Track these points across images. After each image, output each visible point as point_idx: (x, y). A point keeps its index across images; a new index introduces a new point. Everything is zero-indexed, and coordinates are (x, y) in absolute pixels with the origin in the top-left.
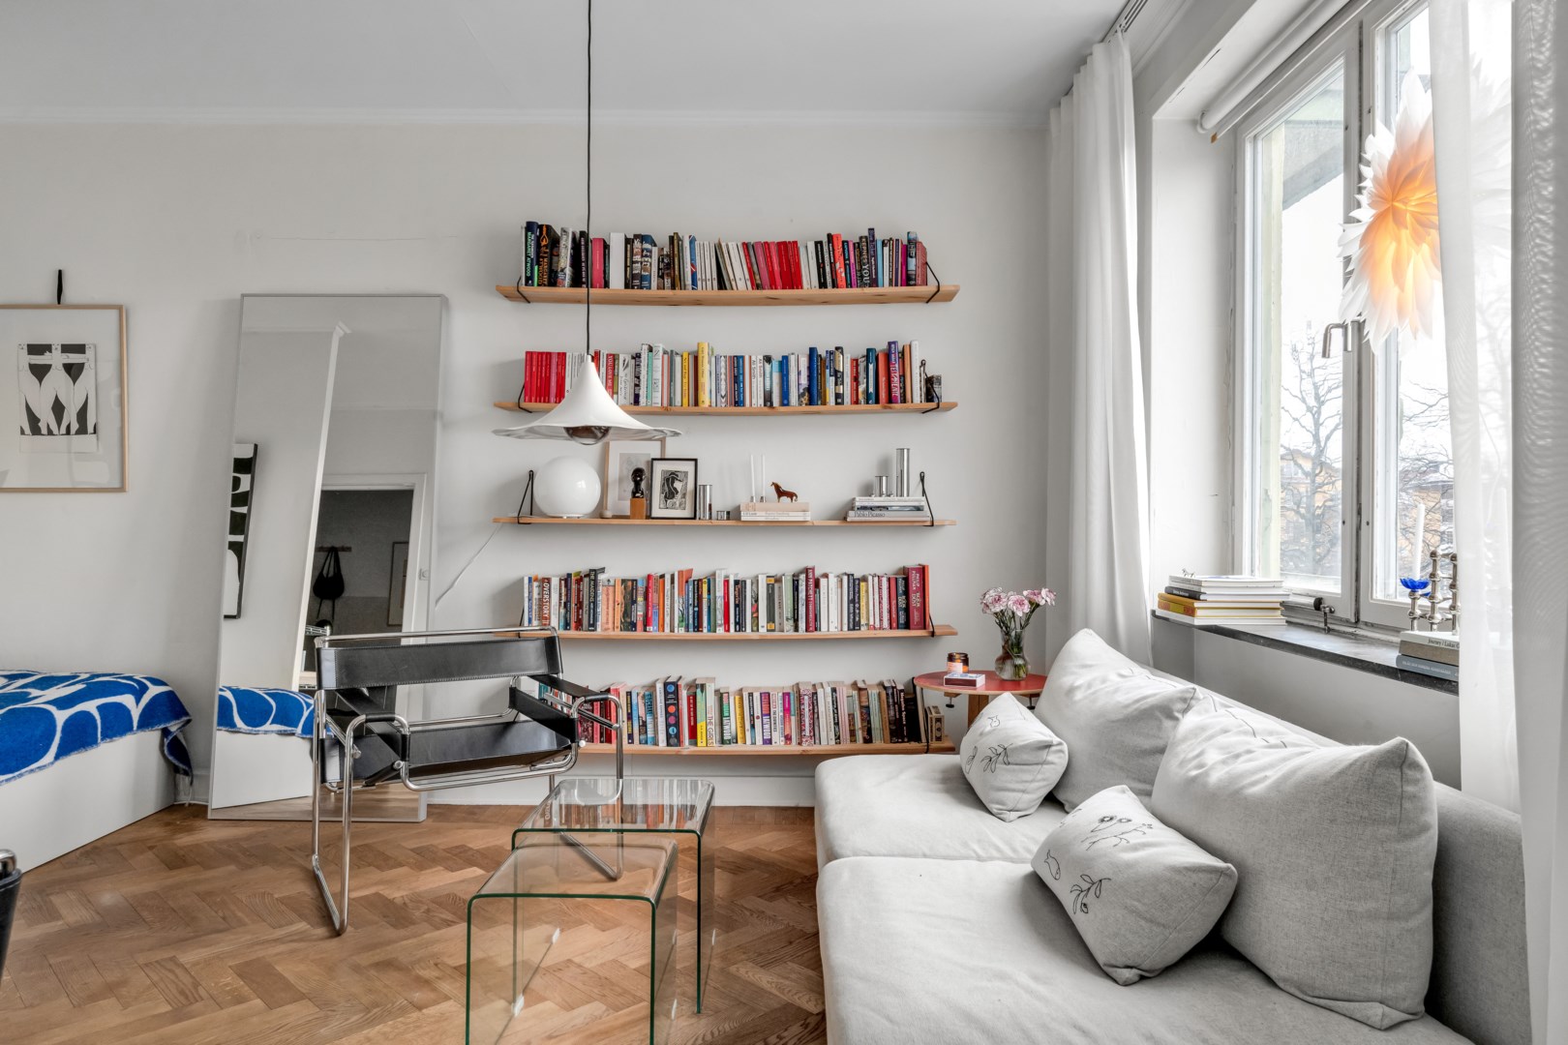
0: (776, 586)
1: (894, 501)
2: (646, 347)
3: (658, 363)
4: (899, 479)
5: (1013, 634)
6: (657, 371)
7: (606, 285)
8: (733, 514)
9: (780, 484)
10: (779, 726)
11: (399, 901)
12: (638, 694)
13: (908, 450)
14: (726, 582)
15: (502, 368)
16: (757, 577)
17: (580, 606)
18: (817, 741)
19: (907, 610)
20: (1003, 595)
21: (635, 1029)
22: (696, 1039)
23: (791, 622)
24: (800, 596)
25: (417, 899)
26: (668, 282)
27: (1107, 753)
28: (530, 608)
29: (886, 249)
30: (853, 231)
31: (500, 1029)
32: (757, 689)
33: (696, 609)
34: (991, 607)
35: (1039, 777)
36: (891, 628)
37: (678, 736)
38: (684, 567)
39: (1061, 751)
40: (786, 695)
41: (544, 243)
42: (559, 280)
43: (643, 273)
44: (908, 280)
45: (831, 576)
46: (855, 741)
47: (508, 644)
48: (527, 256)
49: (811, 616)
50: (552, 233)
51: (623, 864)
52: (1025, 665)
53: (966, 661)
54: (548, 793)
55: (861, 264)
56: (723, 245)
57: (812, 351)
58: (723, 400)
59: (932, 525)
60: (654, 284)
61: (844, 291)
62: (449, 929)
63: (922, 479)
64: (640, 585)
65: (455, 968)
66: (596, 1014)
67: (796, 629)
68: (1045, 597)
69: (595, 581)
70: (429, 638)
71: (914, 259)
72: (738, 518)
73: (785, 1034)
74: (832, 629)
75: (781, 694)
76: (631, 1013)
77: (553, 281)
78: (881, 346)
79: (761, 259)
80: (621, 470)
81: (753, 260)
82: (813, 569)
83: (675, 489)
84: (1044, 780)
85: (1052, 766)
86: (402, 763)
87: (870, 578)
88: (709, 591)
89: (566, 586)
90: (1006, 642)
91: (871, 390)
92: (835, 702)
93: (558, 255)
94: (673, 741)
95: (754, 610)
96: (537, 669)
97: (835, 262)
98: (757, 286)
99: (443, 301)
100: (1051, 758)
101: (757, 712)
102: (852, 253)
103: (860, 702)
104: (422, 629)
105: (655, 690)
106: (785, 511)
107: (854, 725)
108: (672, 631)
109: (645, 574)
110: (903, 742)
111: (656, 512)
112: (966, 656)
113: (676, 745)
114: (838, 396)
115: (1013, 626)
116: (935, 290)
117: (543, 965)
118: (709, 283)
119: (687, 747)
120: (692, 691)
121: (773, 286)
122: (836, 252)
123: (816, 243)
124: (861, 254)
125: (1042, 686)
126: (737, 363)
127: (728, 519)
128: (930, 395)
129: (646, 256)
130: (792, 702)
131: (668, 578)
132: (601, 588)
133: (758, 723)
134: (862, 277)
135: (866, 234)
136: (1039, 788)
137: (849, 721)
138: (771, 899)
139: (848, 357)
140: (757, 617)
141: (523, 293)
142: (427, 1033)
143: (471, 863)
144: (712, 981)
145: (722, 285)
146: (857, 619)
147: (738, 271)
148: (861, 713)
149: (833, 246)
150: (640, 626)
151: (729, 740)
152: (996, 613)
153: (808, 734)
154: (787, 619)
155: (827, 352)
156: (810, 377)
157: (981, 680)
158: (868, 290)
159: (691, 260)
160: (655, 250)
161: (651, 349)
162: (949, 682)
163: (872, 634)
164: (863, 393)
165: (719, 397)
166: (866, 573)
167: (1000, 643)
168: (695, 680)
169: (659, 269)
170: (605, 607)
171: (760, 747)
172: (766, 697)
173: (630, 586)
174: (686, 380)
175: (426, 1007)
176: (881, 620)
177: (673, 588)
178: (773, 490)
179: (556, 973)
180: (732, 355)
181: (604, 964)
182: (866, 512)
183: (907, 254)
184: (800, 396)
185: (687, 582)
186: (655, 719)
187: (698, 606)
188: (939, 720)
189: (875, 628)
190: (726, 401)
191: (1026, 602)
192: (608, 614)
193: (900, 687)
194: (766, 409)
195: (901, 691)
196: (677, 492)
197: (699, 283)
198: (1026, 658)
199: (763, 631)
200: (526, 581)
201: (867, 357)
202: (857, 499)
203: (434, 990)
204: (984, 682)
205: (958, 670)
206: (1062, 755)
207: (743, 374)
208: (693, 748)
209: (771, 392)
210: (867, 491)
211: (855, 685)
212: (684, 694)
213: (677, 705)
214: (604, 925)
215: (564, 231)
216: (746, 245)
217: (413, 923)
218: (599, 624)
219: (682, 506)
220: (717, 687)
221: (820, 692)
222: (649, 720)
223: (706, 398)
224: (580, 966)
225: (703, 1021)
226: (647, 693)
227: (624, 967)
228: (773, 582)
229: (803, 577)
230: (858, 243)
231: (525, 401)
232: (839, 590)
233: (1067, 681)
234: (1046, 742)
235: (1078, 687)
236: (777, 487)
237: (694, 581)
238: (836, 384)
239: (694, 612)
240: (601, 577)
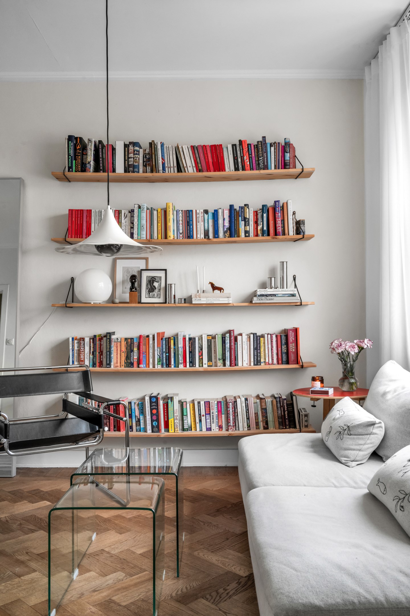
0: (213, 340)
1: (279, 291)
2: (137, 206)
3: (144, 215)
4: (282, 278)
5: (349, 365)
6: (143, 219)
7: (114, 171)
8: (188, 300)
9: (214, 283)
10: (215, 420)
11: (4, 520)
12: (135, 403)
13: (286, 262)
14: (184, 339)
15: (55, 220)
16: (202, 336)
17: (101, 353)
18: (237, 429)
19: (287, 353)
20: (343, 343)
21: (142, 586)
22: (178, 591)
23: (221, 361)
24: (226, 346)
25: (14, 518)
26: (149, 169)
27: (407, 427)
28: (73, 355)
29: (273, 148)
30: (253, 138)
31: (66, 587)
32: (202, 400)
33: (167, 354)
34: (336, 350)
35: (368, 442)
36: (278, 364)
37: (158, 426)
38: (160, 331)
39: (381, 427)
40: (219, 403)
41: (78, 147)
42: (87, 168)
43: (135, 164)
44: (285, 165)
45: (243, 335)
46: (259, 428)
47: (61, 375)
48: (69, 155)
49: (233, 357)
50: (83, 142)
51: (130, 498)
52: (356, 383)
53: (322, 381)
54: (85, 459)
55: (258, 157)
56: (180, 147)
57: (231, 206)
58: (181, 236)
59: (301, 305)
60: (141, 170)
61: (248, 172)
62: (33, 534)
63: (294, 279)
64: (135, 341)
65: (38, 555)
66: (120, 578)
67: (224, 365)
68: (367, 344)
69: (110, 339)
70: (16, 372)
71: (288, 154)
72: (191, 302)
73: (228, 588)
74: (245, 365)
75: (216, 402)
76: (140, 577)
77: (83, 168)
78: (270, 203)
79: (202, 155)
80: (123, 277)
81: (197, 156)
82: (233, 331)
83: (154, 287)
84: (371, 443)
85: (376, 435)
86: (5, 440)
87: (266, 336)
88: (174, 344)
89: (93, 342)
90: (345, 370)
91: (265, 228)
92: (247, 406)
93: (86, 154)
94: (156, 429)
95: (200, 354)
96: (78, 389)
97: (243, 156)
98: (199, 170)
99: (20, 182)
100: (375, 431)
101: (203, 412)
102: (253, 151)
103: (261, 406)
104: (12, 366)
105: (145, 401)
106: (217, 298)
107: (258, 419)
108: (154, 367)
109: (138, 335)
110: (286, 428)
111: (144, 299)
112: (322, 378)
113: (157, 432)
114: (247, 232)
115: (348, 360)
116: (301, 171)
117: (87, 553)
118: (172, 169)
119: (163, 433)
120: (166, 401)
121: (208, 170)
122: (244, 150)
123: (233, 145)
124: (258, 152)
125: (367, 394)
126: (188, 215)
127: (185, 303)
128: (299, 230)
129: (136, 154)
130: (223, 406)
131: (151, 337)
132: (113, 343)
133: (203, 418)
134: (259, 164)
135: (261, 139)
136: (368, 448)
137: (255, 417)
138: (215, 516)
139: (252, 210)
140: (202, 359)
141: (67, 176)
142: (25, 589)
143: (43, 499)
144: (184, 560)
145: (179, 170)
146: (259, 359)
147: (189, 162)
148: (262, 412)
149: (242, 147)
150: (135, 364)
151: (187, 429)
152: (339, 353)
153: (232, 424)
154: (219, 359)
155: (240, 207)
156: (230, 222)
157: (331, 391)
158: (262, 172)
159: (162, 156)
160: (141, 151)
161: (139, 207)
162: (313, 392)
163: (267, 367)
164: (260, 230)
165: (179, 233)
166: (263, 333)
167: (341, 370)
168: (167, 395)
169: (144, 162)
170: (115, 354)
171: (205, 432)
172: (208, 404)
173: (129, 342)
174: (159, 224)
175: (23, 575)
176: (272, 359)
177: (154, 343)
178: (210, 286)
179: (95, 557)
180: (186, 210)
181: (123, 551)
182: (263, 298)
183: (284, 151)
184: (225, 232)
185: (162, 339)
186: (145, 417)
187: (168, 353)
188: (306, 416)
189: (269, 364)
190: (183, 236)
191: (356, 346)
192: (117, 358)
193: (284, 397)
194: (206, 240)
195: (285, 399)
196: (156, 288)
197: (167, 169)
198: (356, 378)
199: (205, 366)
200: (71, 340)
201: (262, 210)
202: (258, 290)
203: (27, 566)
204: (333, 392)
205: (318, 385)
206: (381, 429)
207: (192, 220)
208: (167, 434)
209: (208, 231)
210: (263, 286)
211: (258, 397)
212: (161, 403)
213: (157, 409)
214: (121, 531)
215: (90, 140)
216: (193, 147)
217: (12, 531)
218: (112, 363)
219: (159, 296)
220: (180, 399)
221: (238, 400)
222: (142, 418)
223: (171, 235)
224: (108, 553)
225: (181, 582)
226: (140, 403)
227: (134, 553)
228: (211, 338)
229: (228, 335)
230: (257, 145)
231: (69, 237)
232: (248, 343)
233: (382, 389)
234: (372, 422)
235: (388, 392)
236: (212, 285)
237: (166, 338)
238: (245, 225)
239: (166, 356)
240: (113, 337)
